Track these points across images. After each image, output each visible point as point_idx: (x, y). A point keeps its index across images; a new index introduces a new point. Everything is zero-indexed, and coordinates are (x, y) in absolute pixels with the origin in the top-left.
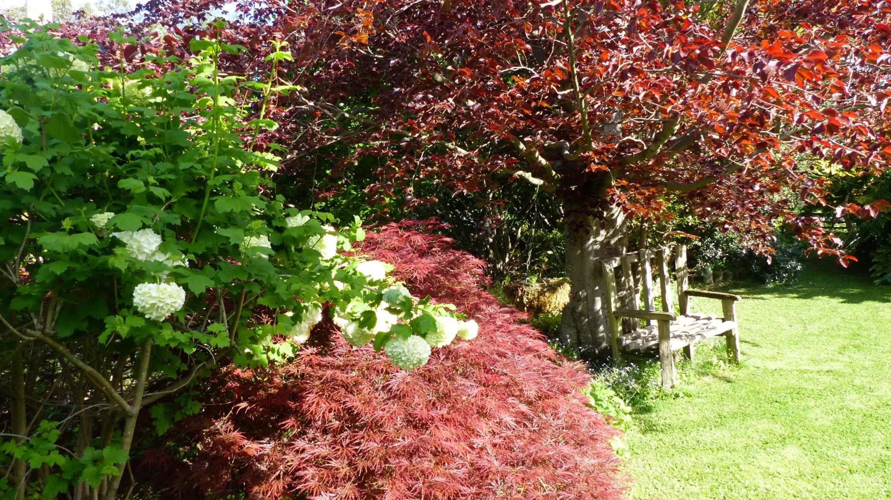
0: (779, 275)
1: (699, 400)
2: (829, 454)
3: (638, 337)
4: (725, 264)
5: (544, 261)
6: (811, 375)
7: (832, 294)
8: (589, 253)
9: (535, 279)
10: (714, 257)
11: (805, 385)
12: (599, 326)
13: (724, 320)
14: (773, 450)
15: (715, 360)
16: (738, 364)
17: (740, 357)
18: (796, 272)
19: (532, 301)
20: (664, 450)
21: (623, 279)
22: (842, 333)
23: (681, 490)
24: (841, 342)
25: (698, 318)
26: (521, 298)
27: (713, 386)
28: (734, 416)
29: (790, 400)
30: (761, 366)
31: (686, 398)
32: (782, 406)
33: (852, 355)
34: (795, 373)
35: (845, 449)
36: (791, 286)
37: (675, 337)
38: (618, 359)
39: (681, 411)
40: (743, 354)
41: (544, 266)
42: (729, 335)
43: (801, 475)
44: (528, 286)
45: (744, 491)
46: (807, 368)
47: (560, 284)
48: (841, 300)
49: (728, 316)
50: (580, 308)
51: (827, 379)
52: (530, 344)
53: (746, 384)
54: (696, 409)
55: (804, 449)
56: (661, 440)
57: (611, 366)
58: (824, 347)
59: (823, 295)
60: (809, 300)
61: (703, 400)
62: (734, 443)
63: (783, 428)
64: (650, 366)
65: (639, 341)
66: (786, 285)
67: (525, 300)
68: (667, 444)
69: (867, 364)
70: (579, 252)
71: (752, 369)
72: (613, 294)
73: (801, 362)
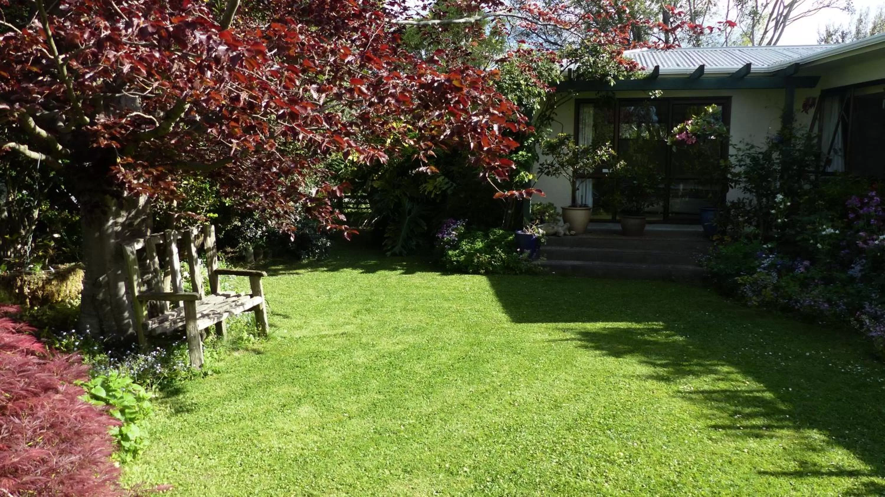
0: (312, 251)
1: (227, 376)
2: (335, 406)
3: (166, 320)
4: (265, 243)
5: (50, 246)
6: (328, 339)
7: (354, 267)
8: (109, 236)
9: (38, 268)
10: (254, 236)
11: (323, 348)
12: (124, 312)
13: (252, 296)
14: (289, 411)
15: (245, 335)
16: (266, 336)
17: (268, 330)
18: (326, 248)
19: (36, 291)
20: (187, 430)
21: (148, 261)
22: (358, 299)
23: (200, 466)
24: (356, 307)
25: (228, 296)
26: (21, 288)
27: (242, 361)
28: (259, 385)
29: (309, 363)
30: (288, 336)
31: (215, 375)
32: (302, 371)
33: (363, 317)
34: (316, 338)
35: (348, 399)
36: (322, 261)
37: (203, 316)
38: (144, 345)
39: (209, 389)
40: (271, 325)
41: (51, 251)
42: (257, 309)
43: (311, 429)
44: (30, 274)
45: (259, 454)
46: (326, 333)
47: (71, 271)
48: (361, 271)
49: (255, 292)
50: (101, 295)
51: (340, 341)
52: (7, 340)
53: (273, 355)
54: (224, 384)
55: (316, 405)
56: (185, 420)
57: (137, 353)
58: (342, 313)
59: (347, 268)
60: (336, 273)
61: (231, 375)
62: (257, 410)
63: (300, 390)
64: (178, 348)
65: (167, 324)
66: (318, 260)
67: (26, 290)
68: (192, 424)
69: (373, 324)
70: (97, 234)
71: (279, 339)
72: (135, 277)
73: (322, 328)
